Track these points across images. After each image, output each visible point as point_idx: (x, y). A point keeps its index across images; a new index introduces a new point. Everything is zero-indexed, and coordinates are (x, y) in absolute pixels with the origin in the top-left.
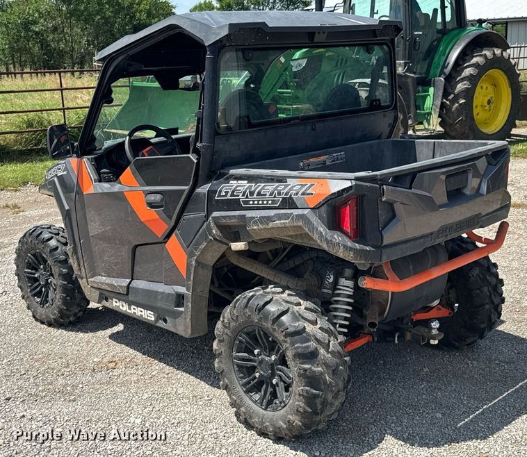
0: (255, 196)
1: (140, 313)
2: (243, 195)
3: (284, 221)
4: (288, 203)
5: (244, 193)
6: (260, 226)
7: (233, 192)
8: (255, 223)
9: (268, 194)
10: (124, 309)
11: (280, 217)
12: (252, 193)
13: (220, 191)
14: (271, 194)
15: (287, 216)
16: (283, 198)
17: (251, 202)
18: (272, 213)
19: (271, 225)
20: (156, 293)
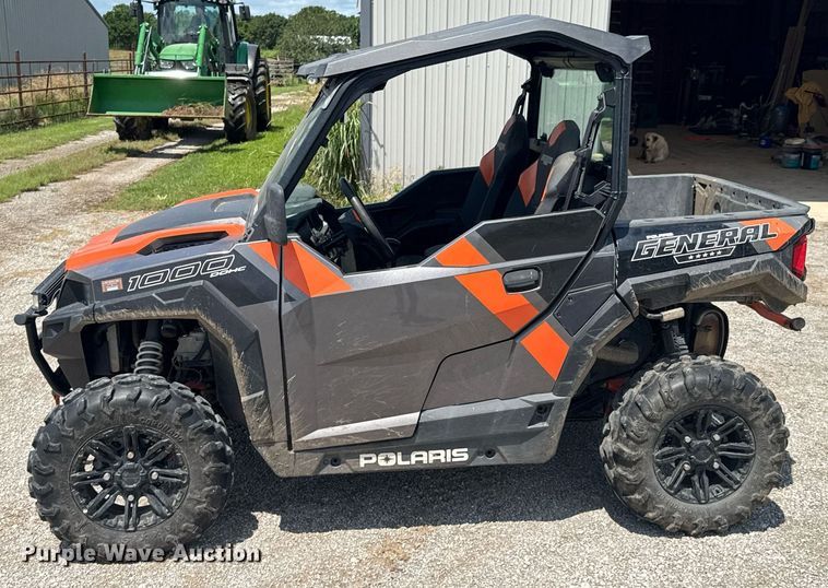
0: (696, 248)
1: (432, 459)
2: (678, 250)
3: (744, 272)
4: (745, 250)
5: (680, 247)
6: (713, 283)
7: (661, 248)
8: (706, 280)
9: (716, 243)
10: (391, 463)
11: (737, 268)
12: (692, 246)
13: (640, 251)
14: (721, 243)
15: (749, 265)
16: (737, 245)
17: (691, 257)
18: (727, 264)
19: (728, 278)
20: (492, 415)
